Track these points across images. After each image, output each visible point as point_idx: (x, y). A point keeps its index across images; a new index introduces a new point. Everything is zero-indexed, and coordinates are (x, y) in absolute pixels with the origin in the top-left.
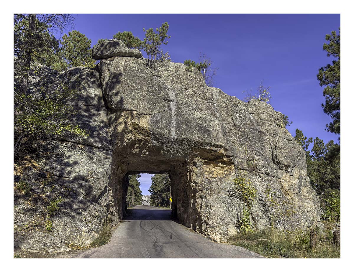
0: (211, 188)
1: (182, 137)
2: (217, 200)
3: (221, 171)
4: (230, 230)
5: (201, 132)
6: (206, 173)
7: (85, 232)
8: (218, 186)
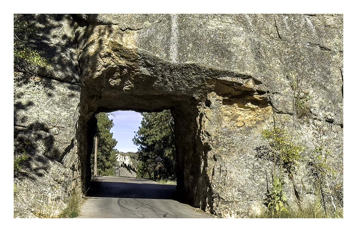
0: (231, 143)
1: (187, 62)
2: (237, 162)
3: (251, 116)
4: (253, 209)
5: (218, 54)
6: (226, 118)
8: (242, 140)
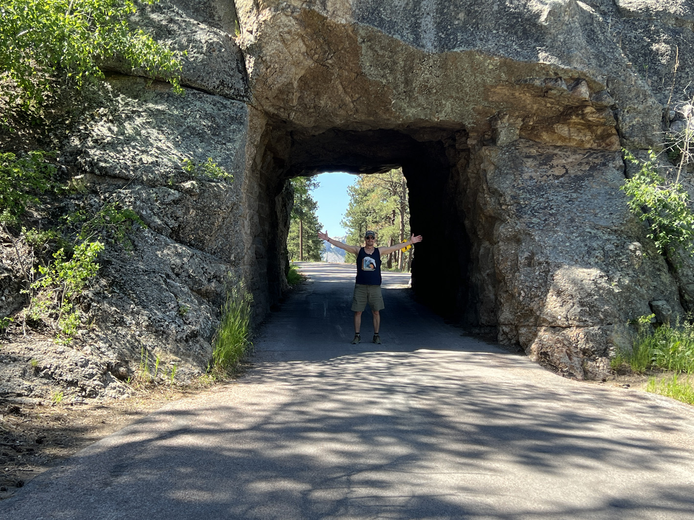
6: (530, 163)
7: (176, 340)
